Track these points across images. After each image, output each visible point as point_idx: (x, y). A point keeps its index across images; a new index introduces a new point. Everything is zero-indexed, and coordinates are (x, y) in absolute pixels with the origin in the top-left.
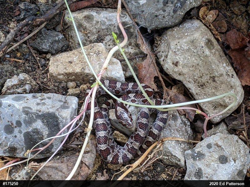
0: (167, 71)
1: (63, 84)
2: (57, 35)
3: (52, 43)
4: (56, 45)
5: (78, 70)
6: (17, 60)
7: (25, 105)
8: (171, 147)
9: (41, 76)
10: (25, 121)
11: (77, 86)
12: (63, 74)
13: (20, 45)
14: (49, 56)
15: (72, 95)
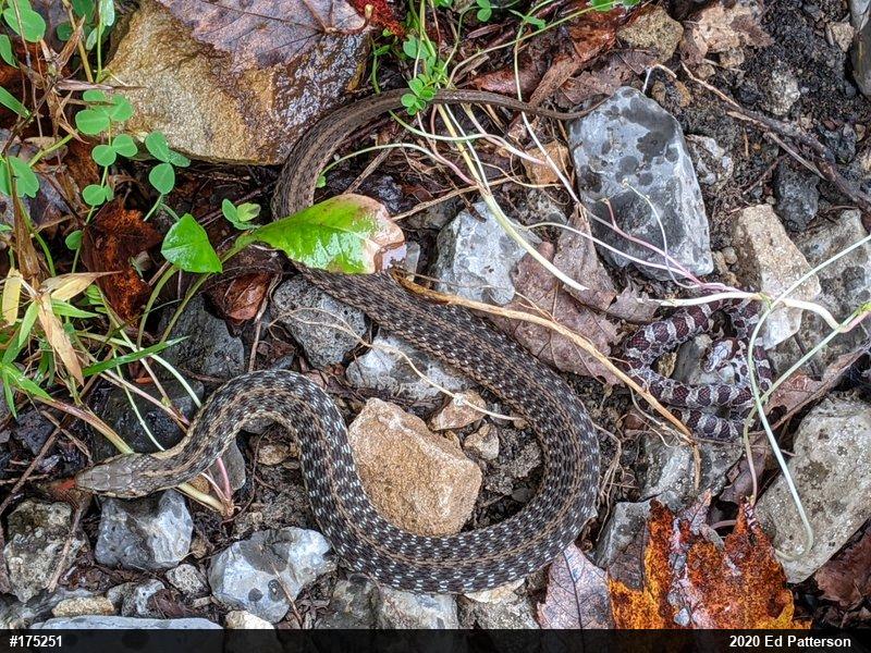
0: (803, 423)
1: (727, 241)
2: (812, 206)
3: (796, 200)
4: (795, 209)
5: (762, 259)
6: (747, 147)
7: (683, 181)
8: (675, 461)
9: (731, 196)
10: (657, 189)
11: (730, 266)
12: (746, 234)
13: (775, 144)
14: (771, 200)
15: (714, 260)
